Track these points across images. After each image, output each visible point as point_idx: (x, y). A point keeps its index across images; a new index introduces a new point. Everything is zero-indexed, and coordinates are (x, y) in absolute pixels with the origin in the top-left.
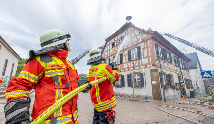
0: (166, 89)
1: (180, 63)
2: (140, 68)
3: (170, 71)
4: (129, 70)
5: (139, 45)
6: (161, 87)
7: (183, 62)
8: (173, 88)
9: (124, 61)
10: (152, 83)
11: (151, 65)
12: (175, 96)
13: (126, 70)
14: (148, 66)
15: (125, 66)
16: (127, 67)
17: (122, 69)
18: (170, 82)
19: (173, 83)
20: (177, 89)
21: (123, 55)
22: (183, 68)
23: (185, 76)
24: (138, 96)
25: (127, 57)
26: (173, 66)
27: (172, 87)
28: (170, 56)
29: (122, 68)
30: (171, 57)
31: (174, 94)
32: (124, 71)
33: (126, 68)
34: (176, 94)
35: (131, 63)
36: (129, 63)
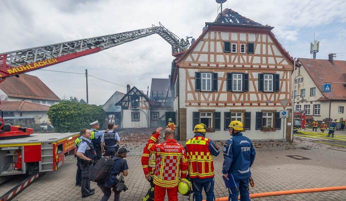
2: (275, 105)
4: (259, 105)
5: (278, 72)
9: (251, 88)
10: (287, 124)
13: (253, 104)
15: (253, 97)
16: (256, 100)
17: (247, 102)
21: (250, 77)
24: (271, 141)
25: (257, 83)
29: (247, 100)
32: (251, 105)
33: (255, 102)
35: (264, 95)
36: (260, 95)
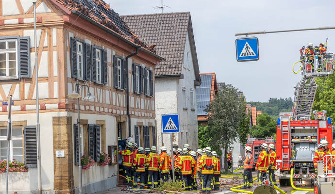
0: (85, 169)
1: (130, 76)
2: (23, 109)
3: (100, 113)
5: (26, 33)
6: (76, 165)
7: (140, 68)
8: (101, 163)
10: (55, 155)
11: (56, 106)
12: (103, 183)
14: (48, 106)
18: (95, 146)
19: (103, 147)
20: (110, 164)
22: (135, 93)
23: (138, 117)
26: (107, 92)
27: (98, 160)
28: (102, 63)
30: (106, 64)
31: (103, 179)
34: (106, 177)
